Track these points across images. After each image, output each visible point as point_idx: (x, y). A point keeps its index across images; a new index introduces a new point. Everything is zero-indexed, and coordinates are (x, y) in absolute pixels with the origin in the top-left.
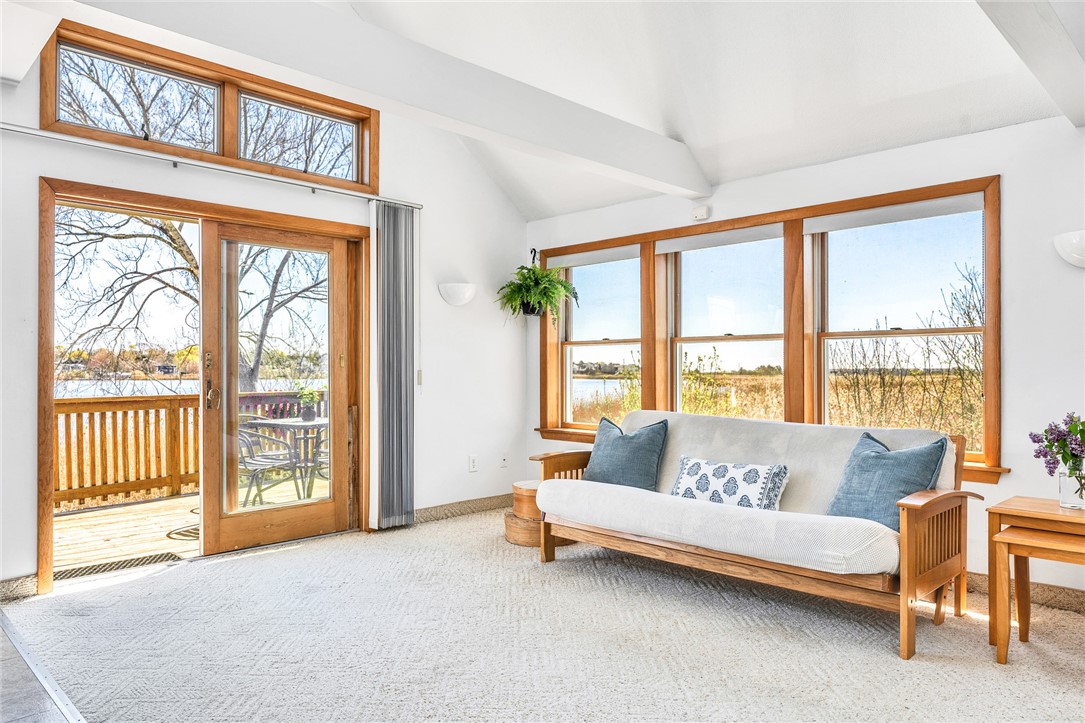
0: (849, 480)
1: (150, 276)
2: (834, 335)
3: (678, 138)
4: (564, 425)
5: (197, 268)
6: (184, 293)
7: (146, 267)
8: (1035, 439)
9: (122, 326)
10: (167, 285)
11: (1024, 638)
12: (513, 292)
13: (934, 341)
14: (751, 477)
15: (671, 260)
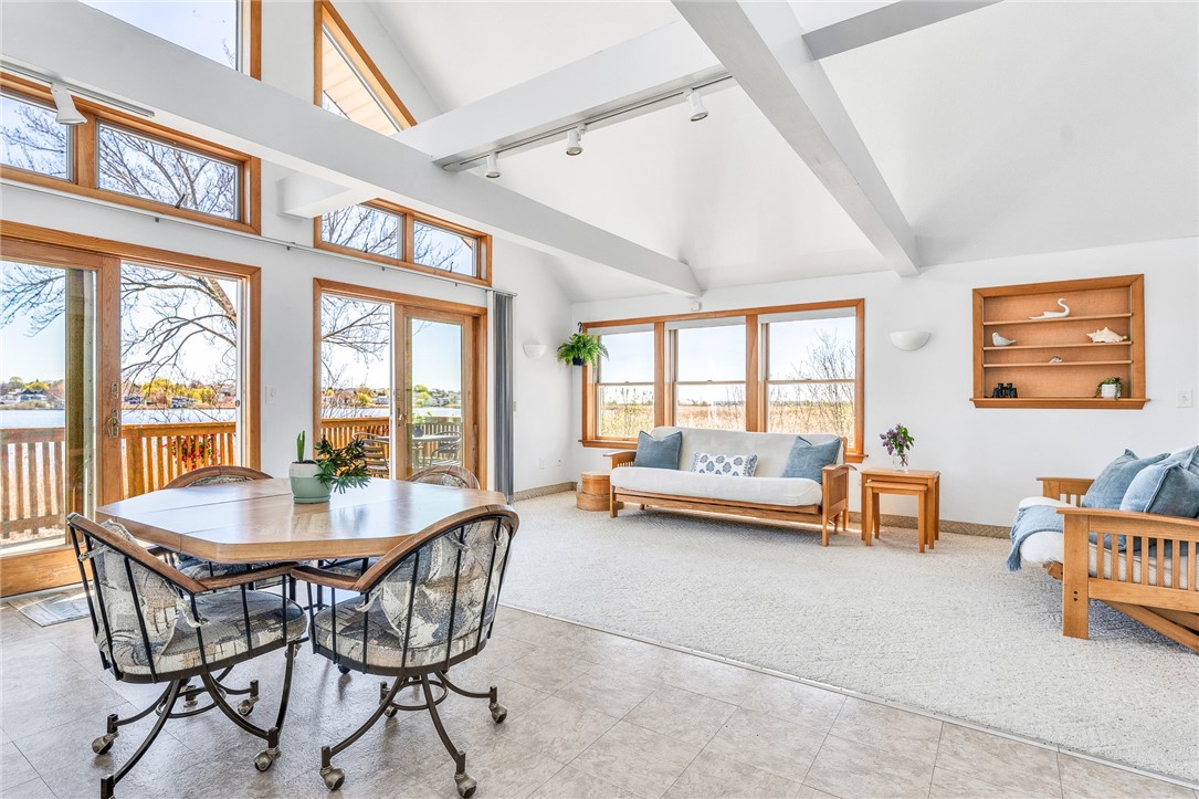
0: (793, 461)
1: (189, 322)
2: (773, 382)
3: (685, 262)
4: (597, 438)
5: (235, 315)
6: (221, 336)
7: (185, 313)
8: (883, 437)
9: (161, 363)
10: (205, 329)
11: (877, 537)
12: (568, 350)
13: (804, 386)
14: (738, 462)
15: (672, 334)
